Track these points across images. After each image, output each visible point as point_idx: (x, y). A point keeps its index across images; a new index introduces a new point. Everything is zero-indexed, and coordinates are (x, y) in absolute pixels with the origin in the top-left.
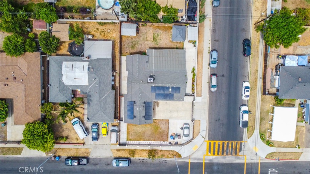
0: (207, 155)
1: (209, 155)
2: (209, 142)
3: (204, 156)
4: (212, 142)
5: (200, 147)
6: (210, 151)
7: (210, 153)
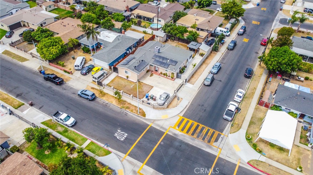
0: (174, 128)
1: (176, 129)
2: (183, 118)
3: (170, 128)
4: (186, 120)
5: (170, 118)
6: (179, 126)
7: (178, 128)
